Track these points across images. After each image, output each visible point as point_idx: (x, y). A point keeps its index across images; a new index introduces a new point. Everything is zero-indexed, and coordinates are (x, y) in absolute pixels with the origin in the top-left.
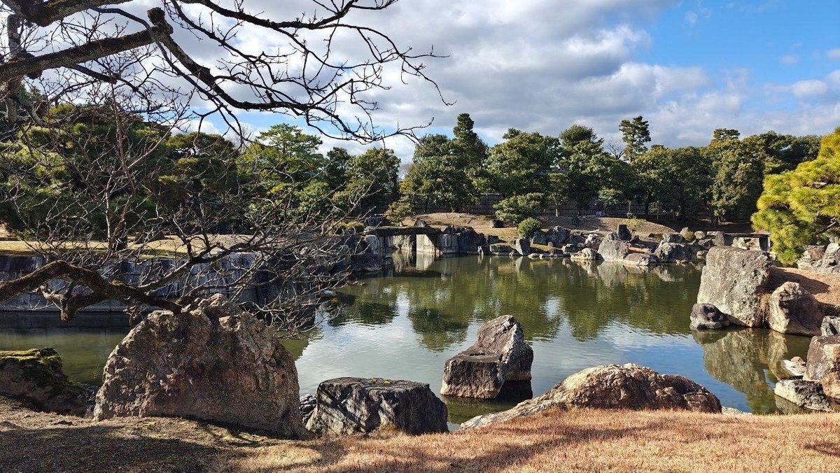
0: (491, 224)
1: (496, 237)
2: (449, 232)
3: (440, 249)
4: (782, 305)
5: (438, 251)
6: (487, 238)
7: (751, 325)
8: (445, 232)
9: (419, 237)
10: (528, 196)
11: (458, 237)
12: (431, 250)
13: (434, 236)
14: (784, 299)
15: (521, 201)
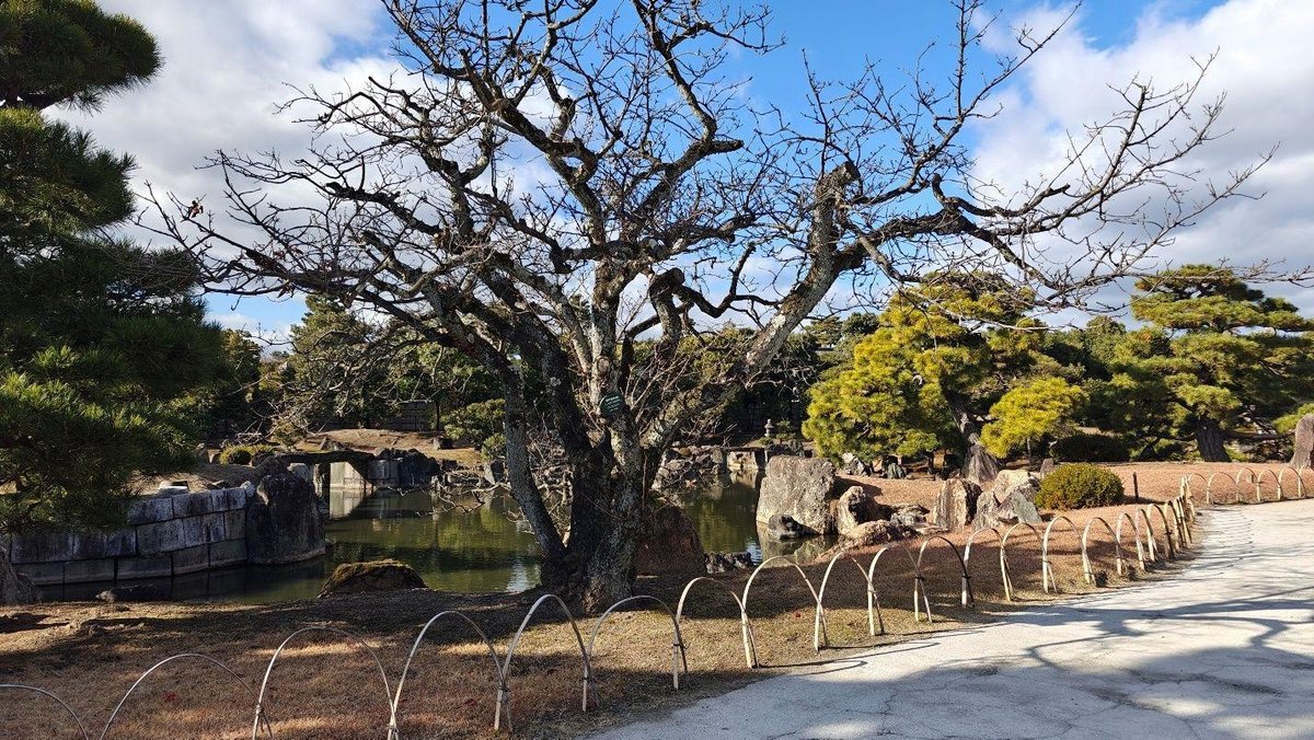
0: (436, 445)
1: (454, 463)
2: (386, 457)
3: (374, 482)
4: (851, 509)
5: (369, 486)
6: (440, 463)
7: (822, 532)
8: (381, 457)
9: (334, 467)
10: (488, 404)
11: (399, 464)
12: (358, 485)
13: (363, 463)
14: (853, 502)
15: (480, 409)
